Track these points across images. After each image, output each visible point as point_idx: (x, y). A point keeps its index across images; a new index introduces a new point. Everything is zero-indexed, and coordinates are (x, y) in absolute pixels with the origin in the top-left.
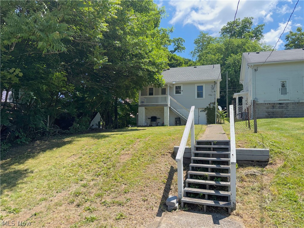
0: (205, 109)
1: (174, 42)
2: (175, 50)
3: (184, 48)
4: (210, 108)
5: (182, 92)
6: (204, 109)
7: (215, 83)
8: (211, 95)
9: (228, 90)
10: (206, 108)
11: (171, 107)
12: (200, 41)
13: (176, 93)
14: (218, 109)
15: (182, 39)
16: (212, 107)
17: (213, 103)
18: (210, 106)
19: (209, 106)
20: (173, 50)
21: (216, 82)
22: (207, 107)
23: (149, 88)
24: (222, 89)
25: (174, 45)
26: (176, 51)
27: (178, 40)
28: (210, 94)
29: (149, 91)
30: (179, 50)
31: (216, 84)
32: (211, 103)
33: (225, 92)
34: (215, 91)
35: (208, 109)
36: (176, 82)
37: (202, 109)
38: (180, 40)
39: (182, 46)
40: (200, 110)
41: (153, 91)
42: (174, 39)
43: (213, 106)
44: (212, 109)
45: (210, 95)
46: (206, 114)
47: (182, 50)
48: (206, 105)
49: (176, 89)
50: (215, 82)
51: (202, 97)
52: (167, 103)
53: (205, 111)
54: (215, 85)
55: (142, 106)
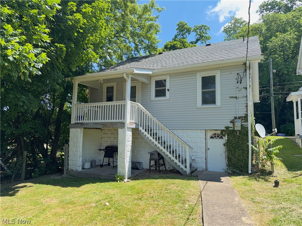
0: (222, 133)
1: (195, 30)
2: (198, 40)
3: (209, 37)
4: (234, 131)
5: (167, 93)
6: (219, 132)
7: (245, 66)
8: (236, 97)
9: (273, 88)
10: (224, 129)
11: (141, 128)
12: (230, 28)
13: (157, 96)
14: (257, 134)
15: (205, 26)
16: (238, 127)
17: (242, 117)
18: (234, 125)
19: (231, 125)
20: (195, 40)
21: (248, 65)
22: (227, 128)
23: (107, 88)
24: (263, 87)
25: (196, 35)
26: (199, 42)
27: (200, 28)
28: (234, 96)
29: (107, 93)
30: (203, 41)
31: (248, 71)
32: (236, 118)
33: (268, 91)
34: (246, 88)
35: (228, 132)
36: (154, 71)
37: (215, 132)
38: (203, 27)
39: (206, 35)
40: (210, 134)
41: (113, 93)
42: (195, 27)
43: (242, 125)
44: (240, 133)
45: (232, 97)
46: (224, 145)
47: (206, 40)
48: (224, 123)
49: (156, 87)
50: (245, 64)
51: (214, 102)
52: (124, 119)
53: (221, 138)
54: (246, 70)
55: (77, 125)
